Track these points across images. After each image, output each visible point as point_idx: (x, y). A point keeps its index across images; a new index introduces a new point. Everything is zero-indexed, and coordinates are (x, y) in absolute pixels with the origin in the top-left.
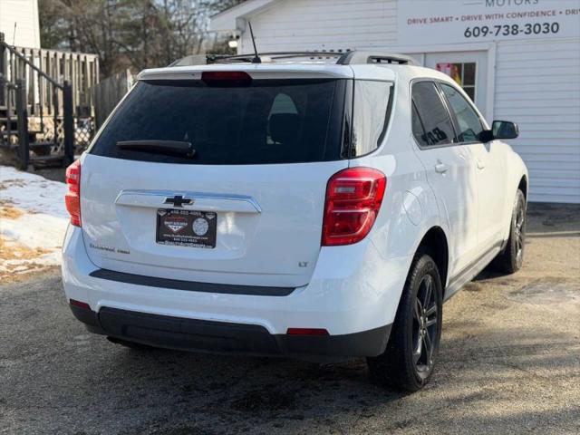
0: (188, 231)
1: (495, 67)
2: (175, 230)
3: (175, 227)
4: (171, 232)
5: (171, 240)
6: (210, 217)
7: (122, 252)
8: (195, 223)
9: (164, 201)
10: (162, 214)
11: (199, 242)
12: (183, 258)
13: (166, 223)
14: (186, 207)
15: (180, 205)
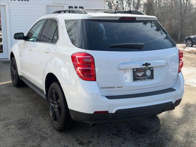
0: (145, 75)
1: (9, 12)
2: (140, 76)
3: (140, 74)
4: (139, 76)
5: (139, 79)
6: (152, 69)
7: (118, 87)
8: (146, 72)
9: (142, 65)
10: (135, 70)
11: (149, 78)
12: (144, 85)
13: (136, 73)
14: (149, 66)
15: (148, 66)
